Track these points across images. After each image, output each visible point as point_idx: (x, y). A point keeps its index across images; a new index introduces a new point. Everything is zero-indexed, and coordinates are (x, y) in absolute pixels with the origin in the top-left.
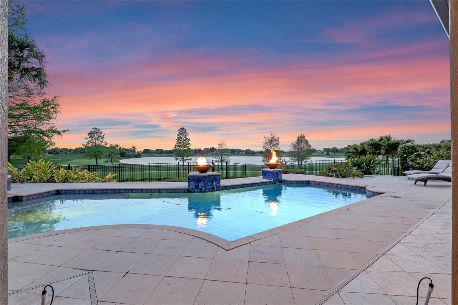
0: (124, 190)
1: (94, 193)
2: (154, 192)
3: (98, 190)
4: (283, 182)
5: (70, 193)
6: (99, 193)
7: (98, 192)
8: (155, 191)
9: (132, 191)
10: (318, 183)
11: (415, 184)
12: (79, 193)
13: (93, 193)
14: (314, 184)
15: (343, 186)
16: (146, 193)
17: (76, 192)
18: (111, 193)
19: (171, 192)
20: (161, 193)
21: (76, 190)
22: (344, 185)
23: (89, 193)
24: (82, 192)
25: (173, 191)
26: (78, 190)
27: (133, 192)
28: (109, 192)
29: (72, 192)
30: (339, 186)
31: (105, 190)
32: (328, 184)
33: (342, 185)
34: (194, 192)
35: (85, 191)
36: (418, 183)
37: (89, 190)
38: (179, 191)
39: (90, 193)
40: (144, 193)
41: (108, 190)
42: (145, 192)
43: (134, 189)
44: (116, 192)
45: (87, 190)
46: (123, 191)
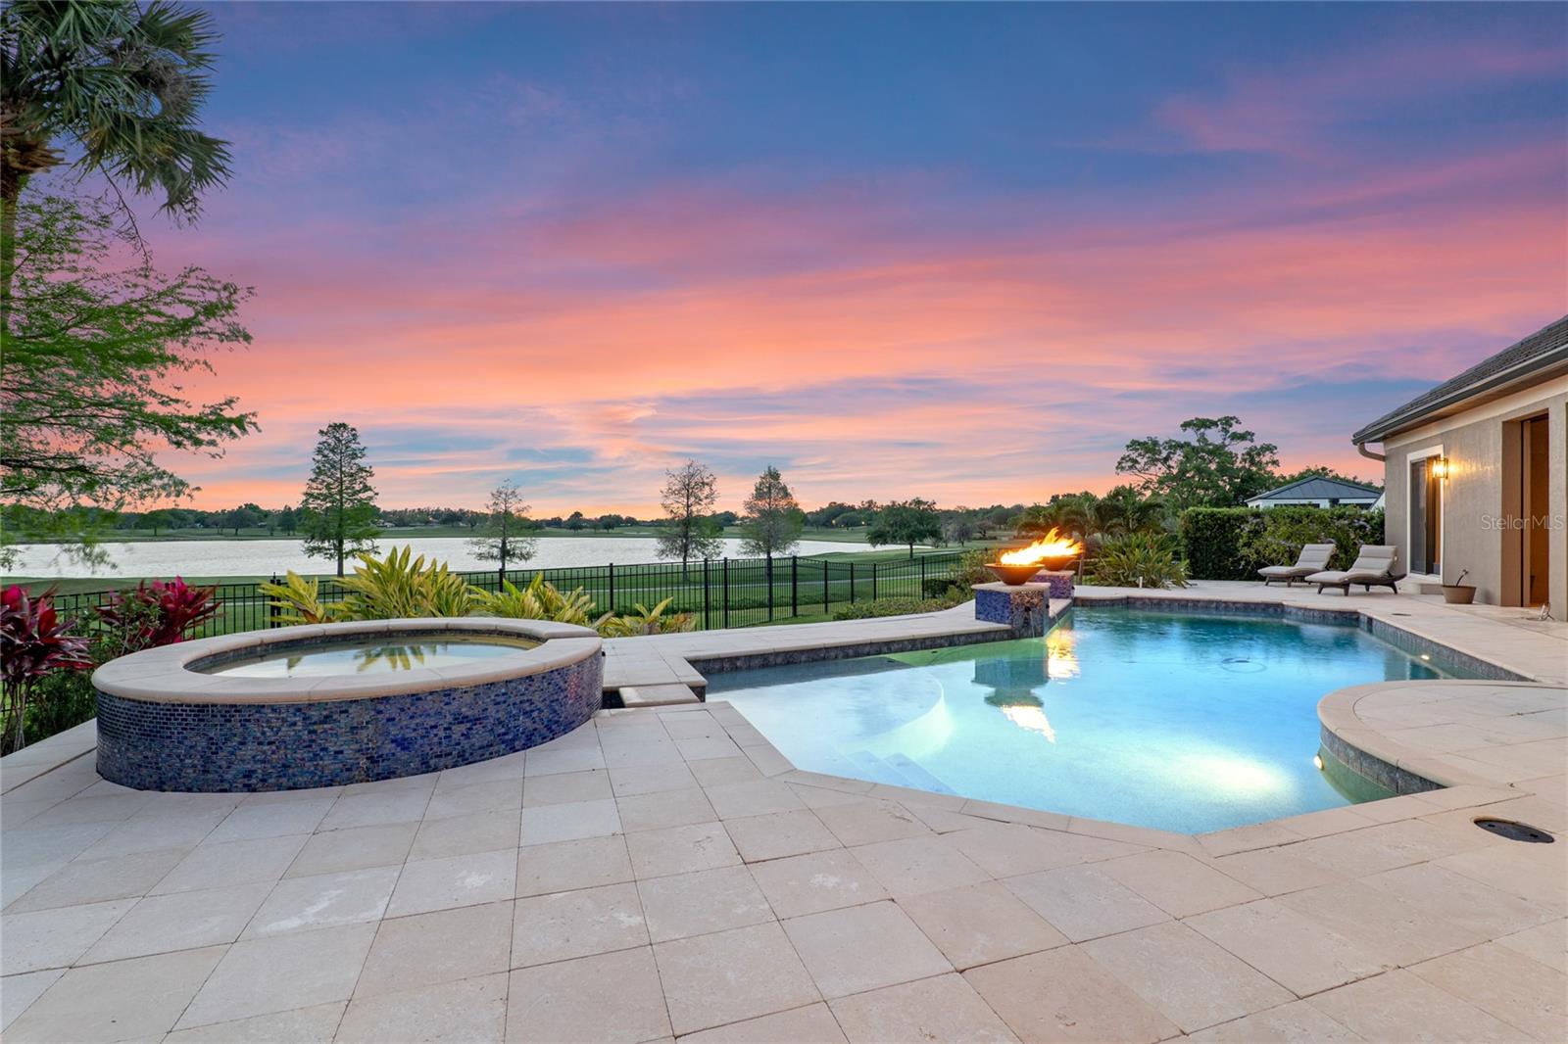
0: (871, 644)
1: (792, 663)
2: (941, 646)
3: (802, 652)
4: (1080, 604)
5: (721, 670)
6: (805, 662)
7: (803, 658)
8: (942, 641)
9: (890, 646)
10: (1155, 601)
11: (1320, 592)
12: (749, 668)
13: (788, 663)
14: (1144, 603)
15: (1224, 605)
16: (922, 649)
17: (738, 664)
18: (836, 657)
19: (977, 642)
20: (955, 645)
21: (737, 658)
22: (1225, 602)
23: (776, 665)
24: (757, 662)
25: (980, 637)
26: (745, 656)
27: (893, 648)
28: (833, 654)
29: (726, 665)
30: (1214, 605)
31: (820, 649)
32: (1183, 603)
33: (1221, 601)
34: (1021, 637)
35: (765, 659)
36: (1324, 590)
37: (777, 654)
38: (992, 636)
39: (781, 664)
40: (917, 650)
41: (827, 649)
42: (919, 646)
43: (894, 642)
44: (851, 652)
45: (771, 654)
46: (867, 649)
